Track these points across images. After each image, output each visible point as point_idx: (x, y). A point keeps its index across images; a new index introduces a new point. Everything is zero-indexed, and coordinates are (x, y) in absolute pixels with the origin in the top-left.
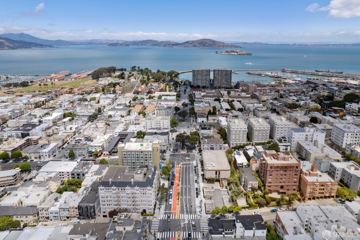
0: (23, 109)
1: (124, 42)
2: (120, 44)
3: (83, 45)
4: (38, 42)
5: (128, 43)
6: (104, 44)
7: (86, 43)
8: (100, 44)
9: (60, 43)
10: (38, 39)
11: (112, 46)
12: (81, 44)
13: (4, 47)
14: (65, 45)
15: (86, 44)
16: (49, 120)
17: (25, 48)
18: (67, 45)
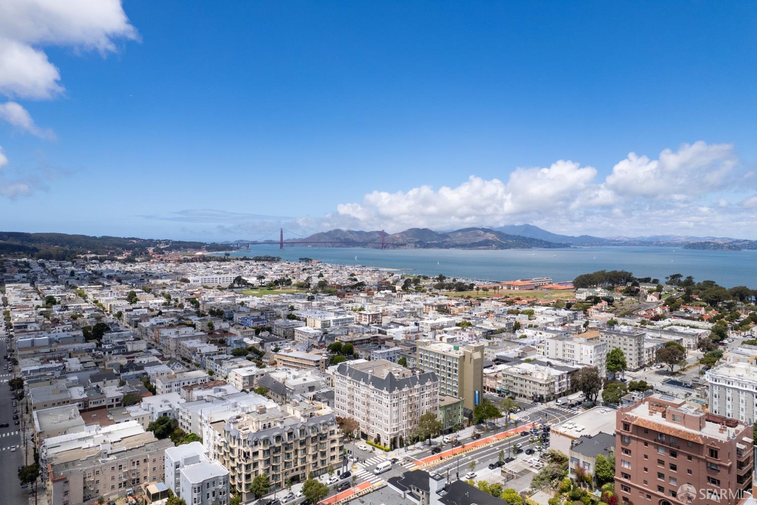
0: (416, 310)
1: (731, 241)
2: (715, 246)
3: (629, 245)
4: (549, 239)
5: (739, 244)
6: (677, 245)
7: (637, 243)
8: (669, 244)
9: (587, 241)
10: (549, 233)
11: (694, 248)
12: (626, 243)
13: (492, 245)
14: (592, 245)
15: (635, 245)
16: (427, 324)
17: (522, 248)
18: (597, 245)
